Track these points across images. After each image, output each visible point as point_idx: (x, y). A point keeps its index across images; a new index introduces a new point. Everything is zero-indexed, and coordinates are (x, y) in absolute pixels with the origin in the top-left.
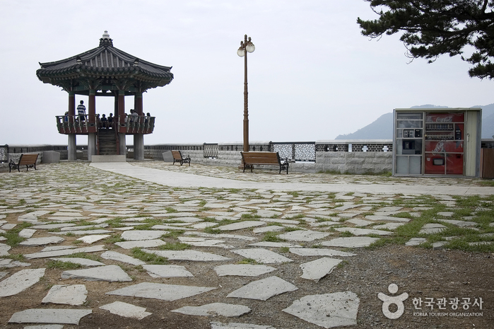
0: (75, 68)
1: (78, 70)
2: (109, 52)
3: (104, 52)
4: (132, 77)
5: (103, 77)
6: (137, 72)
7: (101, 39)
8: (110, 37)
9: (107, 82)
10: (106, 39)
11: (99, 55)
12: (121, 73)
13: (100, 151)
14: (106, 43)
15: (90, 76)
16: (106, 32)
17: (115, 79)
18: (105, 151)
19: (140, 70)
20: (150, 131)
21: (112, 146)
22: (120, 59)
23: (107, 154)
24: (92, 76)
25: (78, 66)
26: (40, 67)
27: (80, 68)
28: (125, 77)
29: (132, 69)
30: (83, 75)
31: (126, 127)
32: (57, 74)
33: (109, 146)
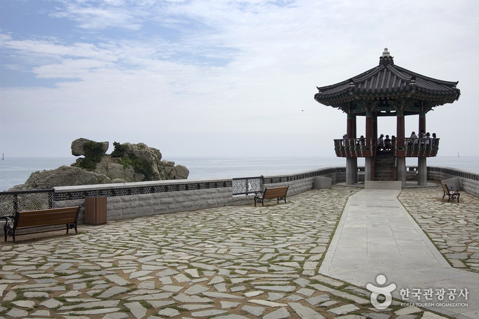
0: (347, 91)
1: (351, 93)
2: (388, 70)
3: (383, 71)
4: (409, 96)
5: (378, 99)
6: (413, 91)
7: (381, 58)
8: (391, 55)
9: (384, 102)
10: (386, 57)
11: (377, 75)
12: (396, 93)
13: (375, 176)
14: (386, 61)
15: (364, 98)
16: (386, 49)
17: (390, 99)
18: (380, 176)
19: (417, 89)
20: (434, 154)
21: (389, 171)
22: (397, 77)
23: (382, 180)
24: (366, 98)
25: (351, 89)
26: (317, 92)
27: (353, 90)
28: (402, 97)
29: (408, 88)
30: (357, 98)
31: (404, 151)
32: (333, 98)
33: (386, 171)
